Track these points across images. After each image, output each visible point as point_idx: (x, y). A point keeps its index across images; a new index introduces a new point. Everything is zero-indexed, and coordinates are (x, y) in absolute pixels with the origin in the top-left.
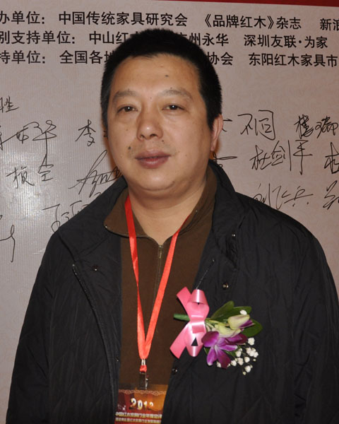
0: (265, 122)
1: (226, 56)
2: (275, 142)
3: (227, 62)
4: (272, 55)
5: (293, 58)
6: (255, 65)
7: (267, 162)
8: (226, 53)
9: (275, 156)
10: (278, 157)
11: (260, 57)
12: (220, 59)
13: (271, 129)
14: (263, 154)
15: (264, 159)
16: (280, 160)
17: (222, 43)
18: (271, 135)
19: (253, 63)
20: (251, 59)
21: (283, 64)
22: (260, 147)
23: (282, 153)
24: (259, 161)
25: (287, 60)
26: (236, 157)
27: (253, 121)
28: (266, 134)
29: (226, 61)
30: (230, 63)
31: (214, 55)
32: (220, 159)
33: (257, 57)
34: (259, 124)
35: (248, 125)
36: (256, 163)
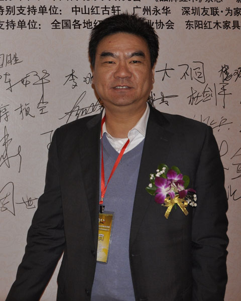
0: (197, 70)
1: (170, 22)
2: (205, 84)
3: (170, 27)
4: (202, 21)
5: (217, 23)
6: (190, 29)
7: (199, 99)
8: (169, 21)
9: (205, 95)
10: (208, 96)
11: (194, 23)
12: (165, 25)
13: (202, 75)
14: (197, 94)
15: (197, 97)
16: (209, 98)
17: (166, 13)
18: (202, 80)
19: (189, 28)
20: (187, 25)
21: (210, 28)
22: (195, 89)
23: (210, 93)
24: (194, 98)
25: (212, 25)
26: (177, 96)
27: (189, 69)
28: (199, 79)
29: (169, 26)
30: (172, 28)
31: (160, 22)
32: (166, 97)
33: (191, 23)
34: (193, 72)
35: (186, 72)
36: (192, 100)
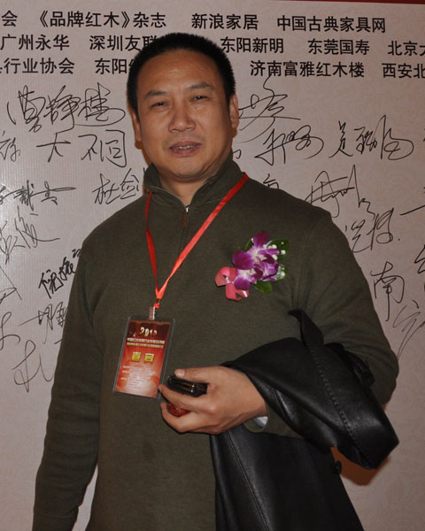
0: (113, 145)
1: (66, 62)
2: (126, 169)
3: (67, 70)
4: (125, 61)
6: (102, 73)
7: (115, 194)
8: (66, 59)
9: (125, 187)
10: (129, 189)
11: (110, 64)
12: (58, 66)
13: (122, 153)
14: (111, 184)
15: (111, 190)
16: (132, 193)
17: (61, 46)
18: (121, 161)
19: (101, 71)
20: (98, 66)
22: (106, 176)
23: (135, 183)
24: (104, 193)
26: (74, 188)
27: (98, 143)
28: (115, 160)
29: (65, 68)
30: (70, 72)
31: (49, 62)
32: (53, 190)
33: (105, 64)
34: (105, 147)
35: (92, 148)
36: (100, 195)
